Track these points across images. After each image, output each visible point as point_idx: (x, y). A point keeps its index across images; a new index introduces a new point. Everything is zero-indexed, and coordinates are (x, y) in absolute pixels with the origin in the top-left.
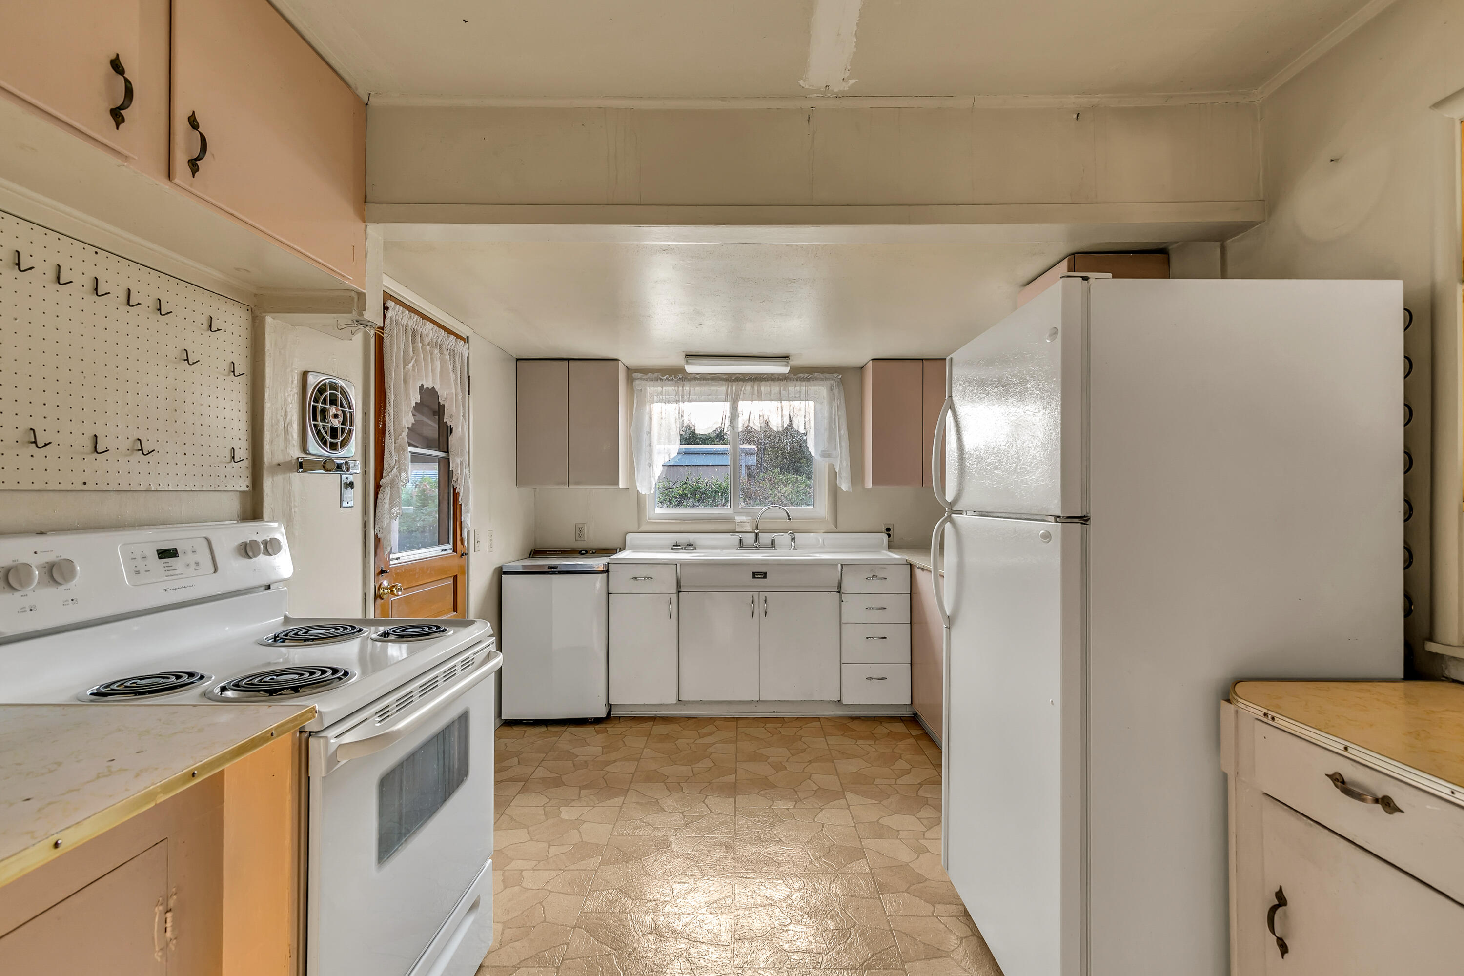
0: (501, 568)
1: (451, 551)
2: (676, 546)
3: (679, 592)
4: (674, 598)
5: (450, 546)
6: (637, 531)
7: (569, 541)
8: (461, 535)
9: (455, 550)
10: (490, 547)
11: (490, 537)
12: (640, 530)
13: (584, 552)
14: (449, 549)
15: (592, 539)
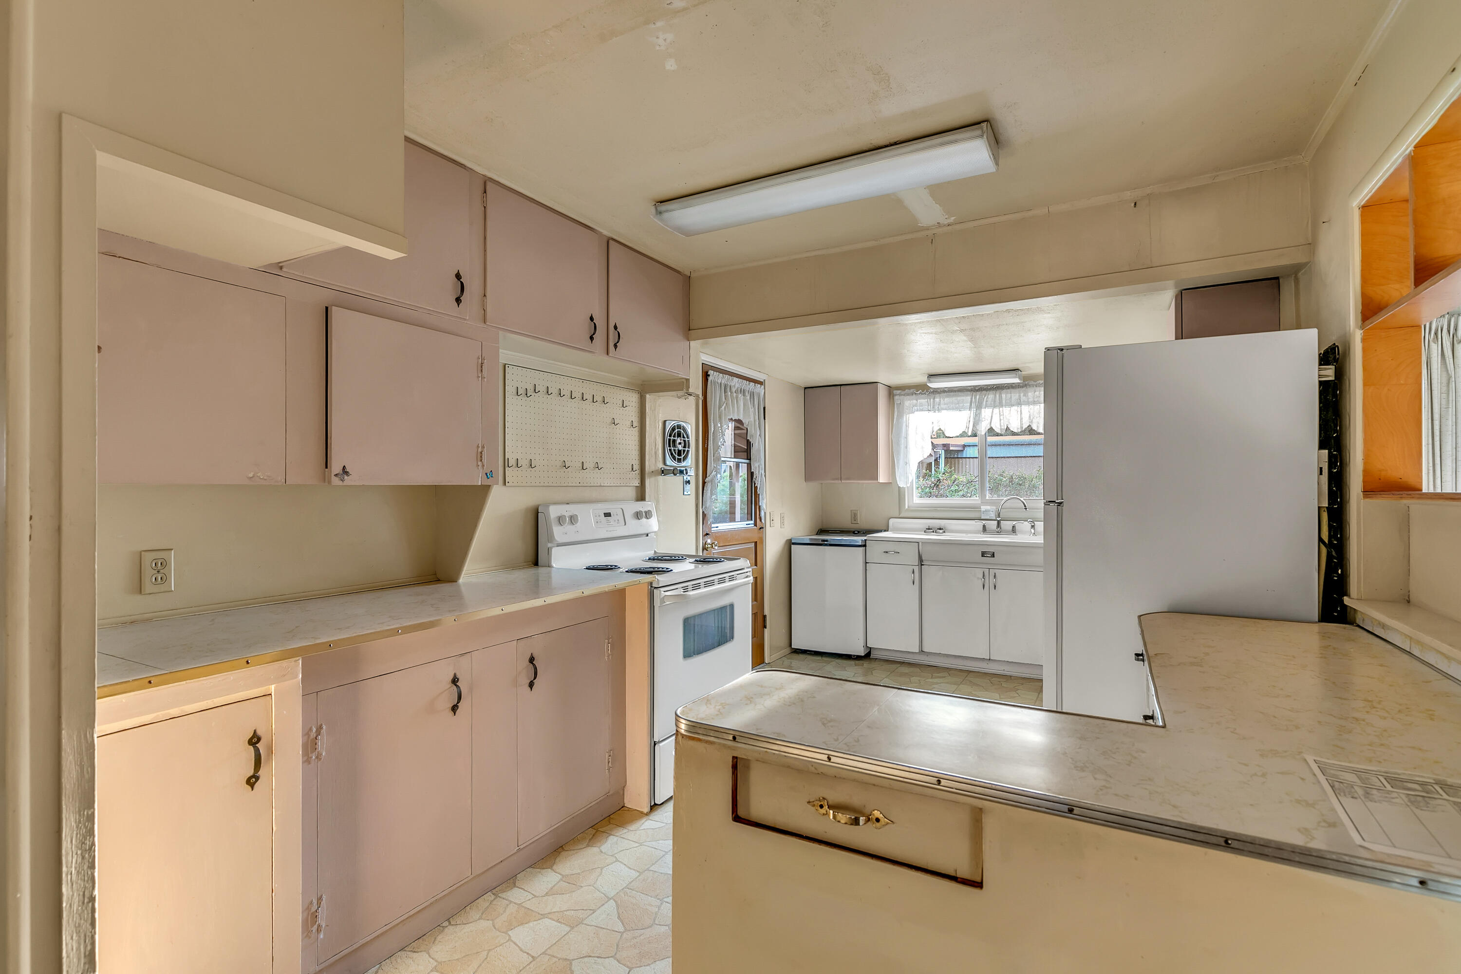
0: (791, 540)
1: (753, 525)
2: (929, 529)
3: (922, 565)
4: (917, 569)
5: (752, 522)
6: (898, 516)
7: (847, 524)
8: (760, 515)
9: (755, 525)
10: (782, 524)
11: (782, 518)
12: (901, 516)
13: (857, 532)
14: (752, 524)
15: (862, 524)
